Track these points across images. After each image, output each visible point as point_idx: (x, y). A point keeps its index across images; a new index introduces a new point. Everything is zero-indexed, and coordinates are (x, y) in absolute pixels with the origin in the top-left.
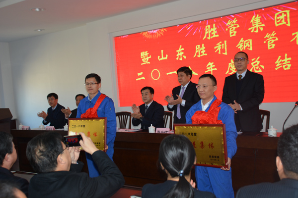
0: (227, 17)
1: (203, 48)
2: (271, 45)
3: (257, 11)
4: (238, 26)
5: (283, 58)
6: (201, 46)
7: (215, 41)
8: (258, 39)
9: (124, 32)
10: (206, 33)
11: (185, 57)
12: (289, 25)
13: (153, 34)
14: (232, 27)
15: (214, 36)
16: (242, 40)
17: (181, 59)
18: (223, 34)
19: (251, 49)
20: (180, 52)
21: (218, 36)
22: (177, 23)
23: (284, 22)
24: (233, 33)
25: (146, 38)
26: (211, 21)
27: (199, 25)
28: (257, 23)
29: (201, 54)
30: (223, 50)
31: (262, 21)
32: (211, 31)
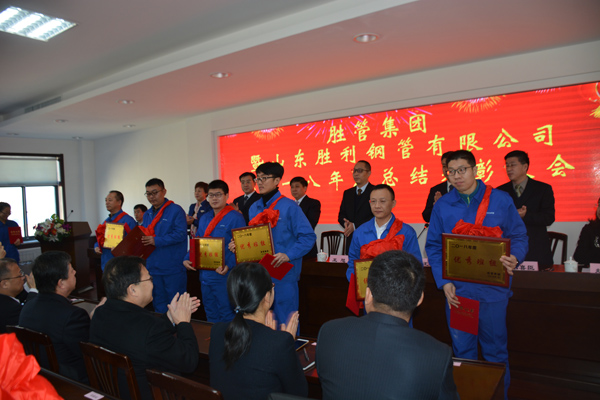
0: (356, 118)
1: (327, 153)
2: (406, 154)
3: (390, 113)
4: (369, 129)
5: (419, 170)
6: (325, 151)
7: (341, 146)
8: (392, 145)
9: (232, 130)
10: (331, 136)
11: (305, 164)
12: (425, 131)
13: (266, 134)
14: (362, 129)
15: (341, 140)
16: (373, 146)
17: (300, 166)
18: (351, 138)
19: (383, 157)
20: (299, 158)
21: (344, 139)
22: (297, 121)
23: (419, 128)
24: (362, 137)
25: (258, 139)
26: (337, 121)
27: (323, 125)
28: (390, 126)
29: (325, 160)
30: (350, 157)
31: (395, 124)
32: (337, 134)
